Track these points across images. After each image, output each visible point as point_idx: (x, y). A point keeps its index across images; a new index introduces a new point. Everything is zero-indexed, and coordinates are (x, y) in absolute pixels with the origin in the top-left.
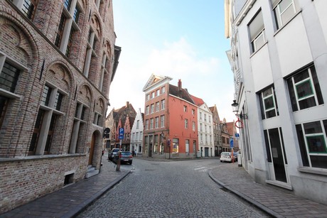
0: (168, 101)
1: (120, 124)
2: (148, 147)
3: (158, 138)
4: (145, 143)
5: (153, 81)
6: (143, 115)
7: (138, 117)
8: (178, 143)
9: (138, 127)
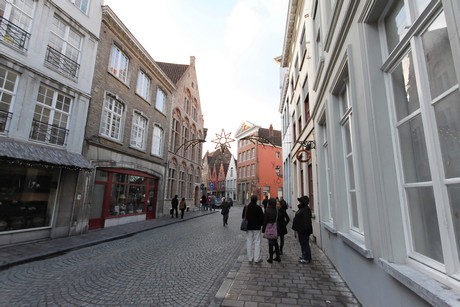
0: (257, 150)
1: (214, 171)
2: (241, 195)
3: (250, 186)
4: (239, 191)
5: (244, 128)
6: (236, 161)
7: (232, 164)
8: (269, 191)
9: (232, 175)
